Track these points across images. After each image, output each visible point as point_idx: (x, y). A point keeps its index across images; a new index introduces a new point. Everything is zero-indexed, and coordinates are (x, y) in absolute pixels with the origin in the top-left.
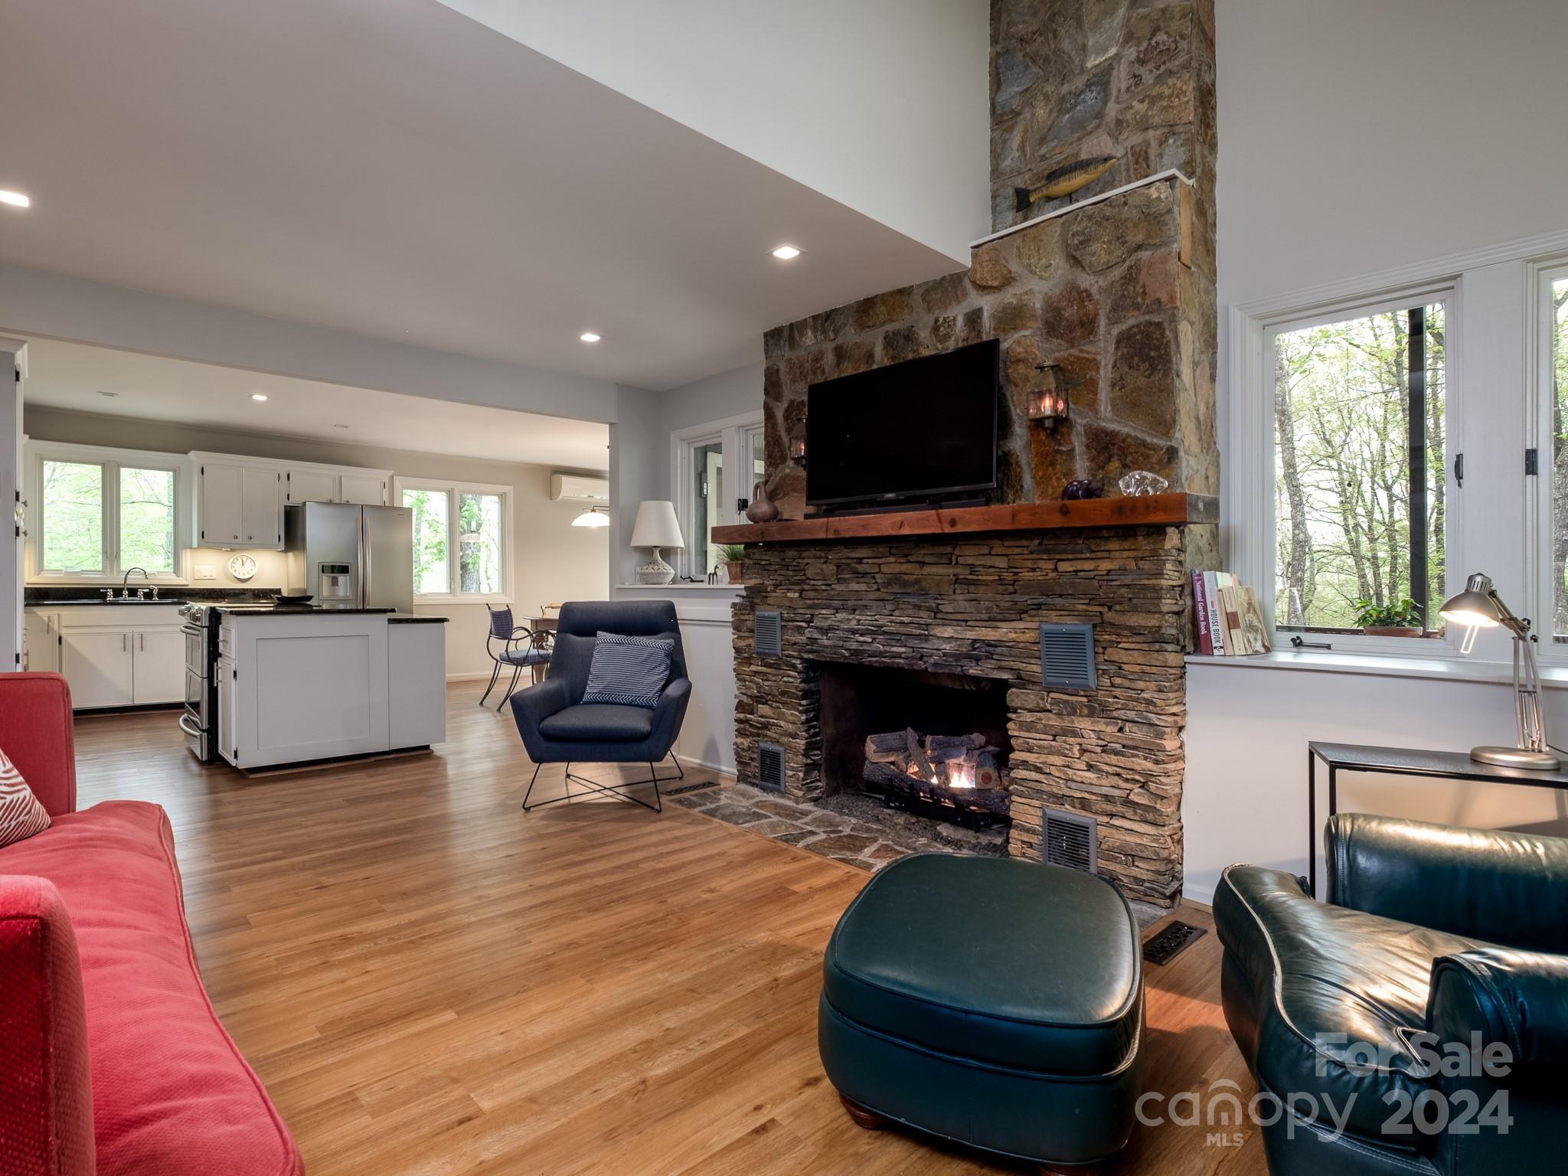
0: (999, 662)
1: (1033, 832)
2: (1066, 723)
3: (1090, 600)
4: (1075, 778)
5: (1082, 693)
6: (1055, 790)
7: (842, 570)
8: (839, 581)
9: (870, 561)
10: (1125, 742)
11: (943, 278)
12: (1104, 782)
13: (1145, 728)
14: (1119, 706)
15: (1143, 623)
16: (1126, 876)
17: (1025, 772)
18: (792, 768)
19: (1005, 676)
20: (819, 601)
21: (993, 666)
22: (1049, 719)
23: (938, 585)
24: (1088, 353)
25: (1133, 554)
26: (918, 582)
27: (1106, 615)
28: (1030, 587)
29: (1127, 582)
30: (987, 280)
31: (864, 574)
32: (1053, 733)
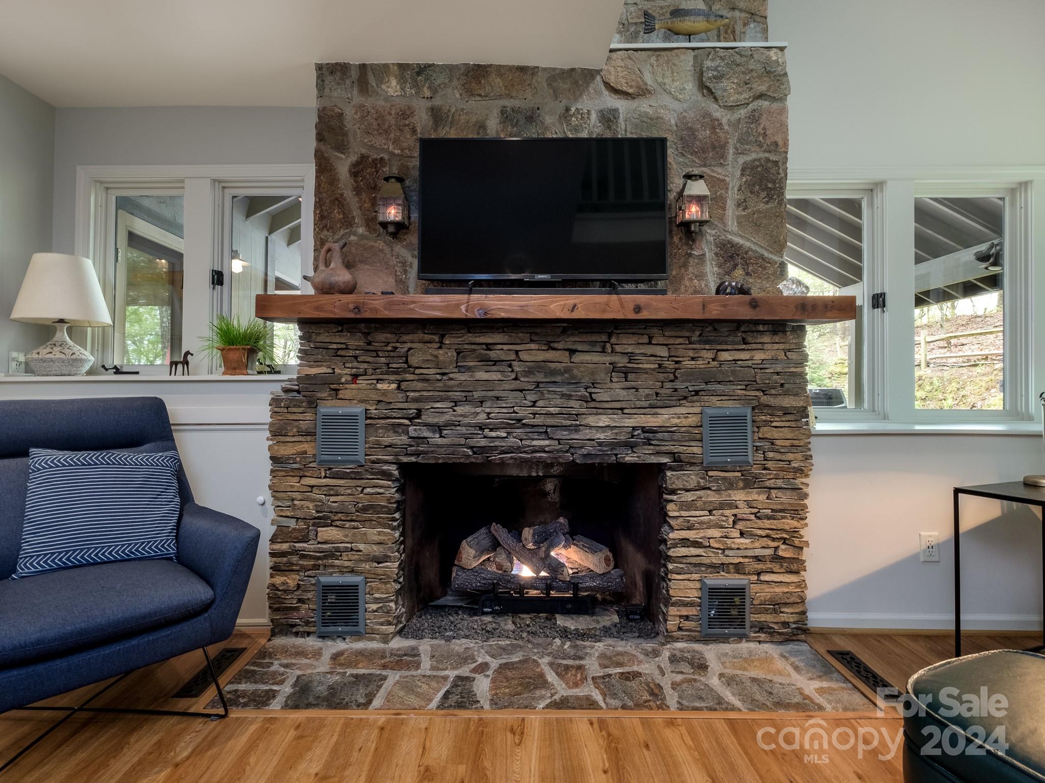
0: (657, 448)
1: (691, 604)
2: (724, 497)
3: (746, 386)
4: (733, 546)
5: (738, 469)
6: (714, 561)
7: (464, 357)
8: (460, 369)
9: (505, 347)
10: (774, 507)
11: (573, 70)
12: (757, 545)
13: (788, 493)
14: (772, 476)
15: (794, 404)
16: (777, 623)
17: (683, 549)
18: (377, 600)
19: (665, 460)
20: (431, 393)
21: (650, 452)
22: (708, 496)
23: (593, 373)
24: (718, 174)
25: (781, 346)
26: (567, 370)
27: (762, 399)
28: (691, 375)
29: (779, 370)
30: (622, 85)
31: (495, 363)
32: (709, 508)
